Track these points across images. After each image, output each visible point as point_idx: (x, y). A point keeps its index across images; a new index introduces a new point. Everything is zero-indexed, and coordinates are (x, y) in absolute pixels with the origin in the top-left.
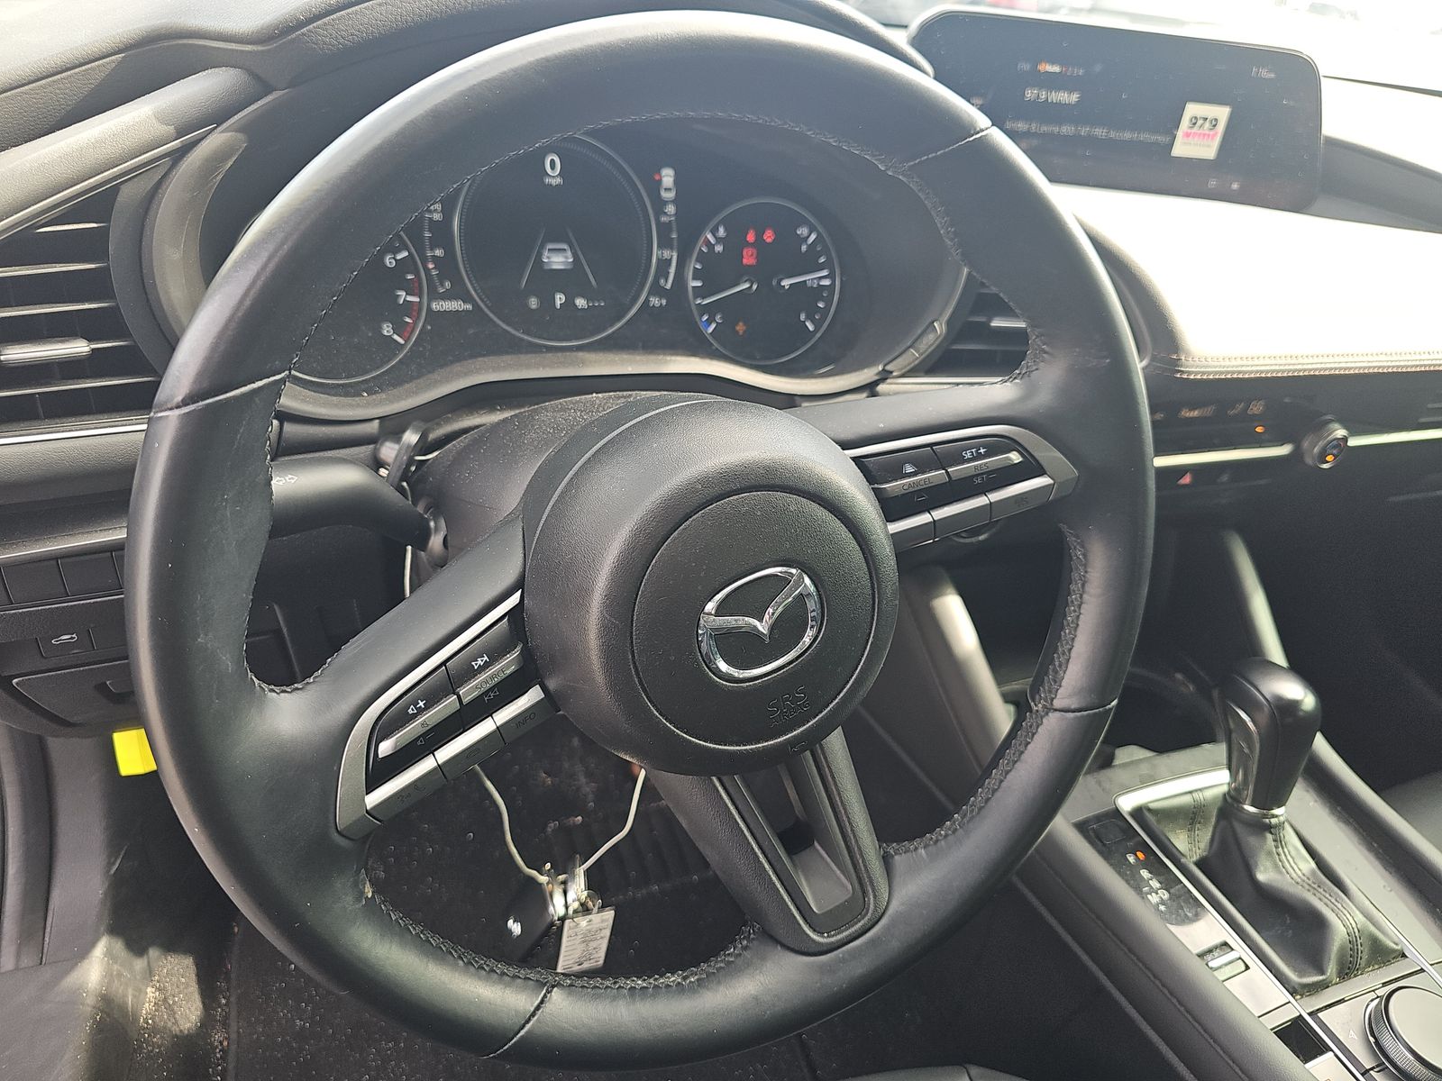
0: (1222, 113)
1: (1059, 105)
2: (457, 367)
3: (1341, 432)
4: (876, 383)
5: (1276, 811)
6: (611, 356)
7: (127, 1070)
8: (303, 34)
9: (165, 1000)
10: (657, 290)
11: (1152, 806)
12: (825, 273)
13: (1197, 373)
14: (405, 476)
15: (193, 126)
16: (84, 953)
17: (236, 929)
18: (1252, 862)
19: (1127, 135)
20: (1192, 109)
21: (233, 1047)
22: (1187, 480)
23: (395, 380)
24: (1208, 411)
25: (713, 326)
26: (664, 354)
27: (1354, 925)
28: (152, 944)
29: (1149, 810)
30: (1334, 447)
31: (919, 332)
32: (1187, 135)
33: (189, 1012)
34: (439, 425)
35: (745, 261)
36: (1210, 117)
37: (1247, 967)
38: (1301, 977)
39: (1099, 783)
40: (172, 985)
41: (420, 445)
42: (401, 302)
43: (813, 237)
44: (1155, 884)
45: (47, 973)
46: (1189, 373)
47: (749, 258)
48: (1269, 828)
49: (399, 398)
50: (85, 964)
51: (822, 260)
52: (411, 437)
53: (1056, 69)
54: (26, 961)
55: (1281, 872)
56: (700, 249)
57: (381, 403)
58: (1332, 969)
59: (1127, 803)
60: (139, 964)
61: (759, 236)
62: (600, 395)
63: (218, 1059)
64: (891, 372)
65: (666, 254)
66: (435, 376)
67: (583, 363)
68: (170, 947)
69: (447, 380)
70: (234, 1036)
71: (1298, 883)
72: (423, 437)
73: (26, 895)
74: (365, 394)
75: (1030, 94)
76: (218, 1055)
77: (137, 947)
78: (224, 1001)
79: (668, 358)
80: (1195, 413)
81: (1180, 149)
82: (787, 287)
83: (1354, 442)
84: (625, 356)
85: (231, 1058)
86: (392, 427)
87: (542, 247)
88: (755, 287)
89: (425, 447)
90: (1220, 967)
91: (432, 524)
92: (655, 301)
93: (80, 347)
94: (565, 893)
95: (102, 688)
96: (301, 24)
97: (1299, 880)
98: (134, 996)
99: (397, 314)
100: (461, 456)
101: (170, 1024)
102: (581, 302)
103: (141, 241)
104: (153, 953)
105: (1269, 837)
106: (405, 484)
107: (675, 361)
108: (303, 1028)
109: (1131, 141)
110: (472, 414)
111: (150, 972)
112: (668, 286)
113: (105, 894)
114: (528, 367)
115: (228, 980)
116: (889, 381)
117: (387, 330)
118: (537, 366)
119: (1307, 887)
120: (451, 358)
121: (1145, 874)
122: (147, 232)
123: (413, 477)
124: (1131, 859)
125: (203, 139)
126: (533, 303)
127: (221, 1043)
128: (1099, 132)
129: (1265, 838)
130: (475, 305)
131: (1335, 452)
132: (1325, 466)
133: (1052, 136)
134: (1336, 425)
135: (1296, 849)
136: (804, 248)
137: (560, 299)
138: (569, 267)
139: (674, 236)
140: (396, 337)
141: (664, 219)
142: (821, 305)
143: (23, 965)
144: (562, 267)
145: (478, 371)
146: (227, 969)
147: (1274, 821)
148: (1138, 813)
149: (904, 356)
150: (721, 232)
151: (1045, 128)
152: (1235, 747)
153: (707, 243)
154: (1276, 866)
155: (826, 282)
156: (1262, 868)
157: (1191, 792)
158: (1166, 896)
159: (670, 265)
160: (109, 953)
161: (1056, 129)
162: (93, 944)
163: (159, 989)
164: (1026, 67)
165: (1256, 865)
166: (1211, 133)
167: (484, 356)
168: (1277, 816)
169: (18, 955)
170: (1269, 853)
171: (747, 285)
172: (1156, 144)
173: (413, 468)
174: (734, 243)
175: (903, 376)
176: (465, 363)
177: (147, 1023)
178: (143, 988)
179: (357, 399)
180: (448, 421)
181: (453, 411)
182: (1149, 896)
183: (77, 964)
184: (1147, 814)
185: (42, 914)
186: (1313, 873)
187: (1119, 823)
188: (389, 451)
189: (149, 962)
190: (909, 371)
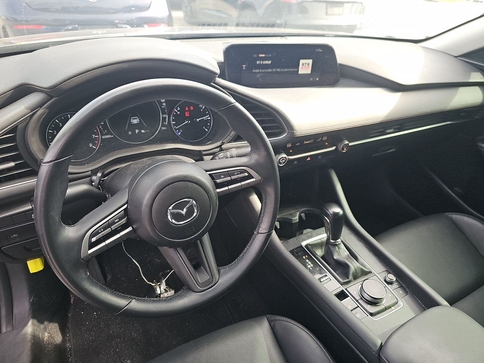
0: (310, 61)
1: (266, 64)
2: (110, 154)
3: (347, 142)
4: (221, 145)
5: (338, 241)
6: (151, 146)
7: (42, 355)
8: (59, 87)
9: (51, 336)
10: (163, 125)
11: (310, 244)
12: (208, 116)
13: (299, 135)
14: (99, 184)
15: (34, 109)
16: (26, 324)
17: (69, 315)
18: (333, 254)
19: (286, 70)
20: (302, 61)
21: (73, 347)
22: (309, 159)
23: (94, 159)
24: (312, 141)
25: (180, 133)
26: (165, 144)
27: (356, 266)
28: (45, 320)
29: (309, 245)
30: (345, 146)
31: (230, 132)
32: (302, 68)
33: (58, 338)
34: (107, 170)
35: (186, 115)
36: (307, 63)
37: (331, 280)
38: (343, 280)
39: (297, 239)
40: (52, 332)
41: (102, 176)
42: (94, 137)
43: (204, 107)
44: (310, 263)
45: (15, 332)
46: (297, 135)
47: (187, 114)
48: (336, 245)
49: (95, 165)
50: (26, 328)
51: (207, 113)
52: (99, 175)
53: (264, 55)
54: (9, 329)
55: (340, 256)
56: (173, 113)
57: (91, 166)
58: (351, 277)
59: (304, 244)
60: (42, 326)
61: (189, 108)
62: (146, 159)
63: (68, 351)
64: (225, 142)
65: (165, 116)
66: (104, 157)
67: (143, 149)
68: (51, 321)
69: (107, 158)
70: (72, 344)
71: (344, 258)
72: (103, 174)
73: (7, 311)
74: (86, 164)
75: (258, 62)
76: (69, 350)
77: (41, 322)
78: (68, 335)
79: (166, 145)
80: (308, 142)
81: (300, 72)
82: (198, 121)
83: (350, 144)
84: (155, 146)
85: (72, 350)
86: (94, 172)
87: (130, 118)
88: (190, 122)
89: (104, 176)
90: (324, 281)
91: (107, 196)
92: (163, 128)
93: (12, 164)
94: (160, 288)
95: (25, 248)
96: (59, 85)
97: (344, 257)
98: (42, 335)
99: (93, 141)
100: (113, 178)
101: (53, 342)
102: (143, 131)
103: (24, 137)
104: (46, 323)
105: (337, 247)
106: (99, 186)
107: (168, 145)
108: (92, 339)
109: (287, 71)
110: (116, 165)
111: (46, 328)
112: (166, 124)
113: (29, 308)
114: (129, 152)
115: (68, 329)
116: (225, 144)
117: (91, 145)
118: (131, 151)
119: (346, 258)
120: (108, 152)
121: (307, 261)
122: (26, 135)
123: (101, 184)
124: (304, 257)
125: (37, 111)
126: (130, 133)
127: (69, 346)
128: (278, 70)
129: (336, 248)
130: (114, 136)
131: (346, 147)
132: (344, 151)
133: (266, 72)
134: (346, 141)
135: (344, 249)
136: (202, 110)
137: (137, 131)
138: (139, 122)
139: (166, 111)
140: (93, 147)
141: (163, 107)
142: (209, 124)
143: (8, 331)
144: (137, 123)
145: (115, 155)
146: (68, 326)
147: (337, 243)
148: (306, 246)
149: (227, 138)
150: (179, 109)
151: (263, 71)
152: (326, 228)
153: (175, 112)
154: (339, 254)
155: (209, 118)
156: (335, 255)
157: (320, 239)
158: (312, 265)
159: (166, 119)
160: (33, 324)
161: (267, 71)
162: (28, 322)
163: (49, 333)
164: (256, 56)
165: (334, 255)
166: (308, 67)
167: (117, 150)
168: (338, 242)
169: (6, 328)
170: (337, 251)
171: (187, 122)
172: (294, 71)
173: (101, 182)
174: (182, 111)
175: (227, 143)
176: (112, 153)
177: (46, 342)
178: (44, 333)
179: (84, 166)
180: (109, 168)
181: (110, 165)
182: (308, 266)
183: (24, 328)
184: (308, 245)
185: (12, 316)
186: (348, 255)
187: (302, 249)
188: (94, 178)
189: (45, 326)
190: (229, 141)
